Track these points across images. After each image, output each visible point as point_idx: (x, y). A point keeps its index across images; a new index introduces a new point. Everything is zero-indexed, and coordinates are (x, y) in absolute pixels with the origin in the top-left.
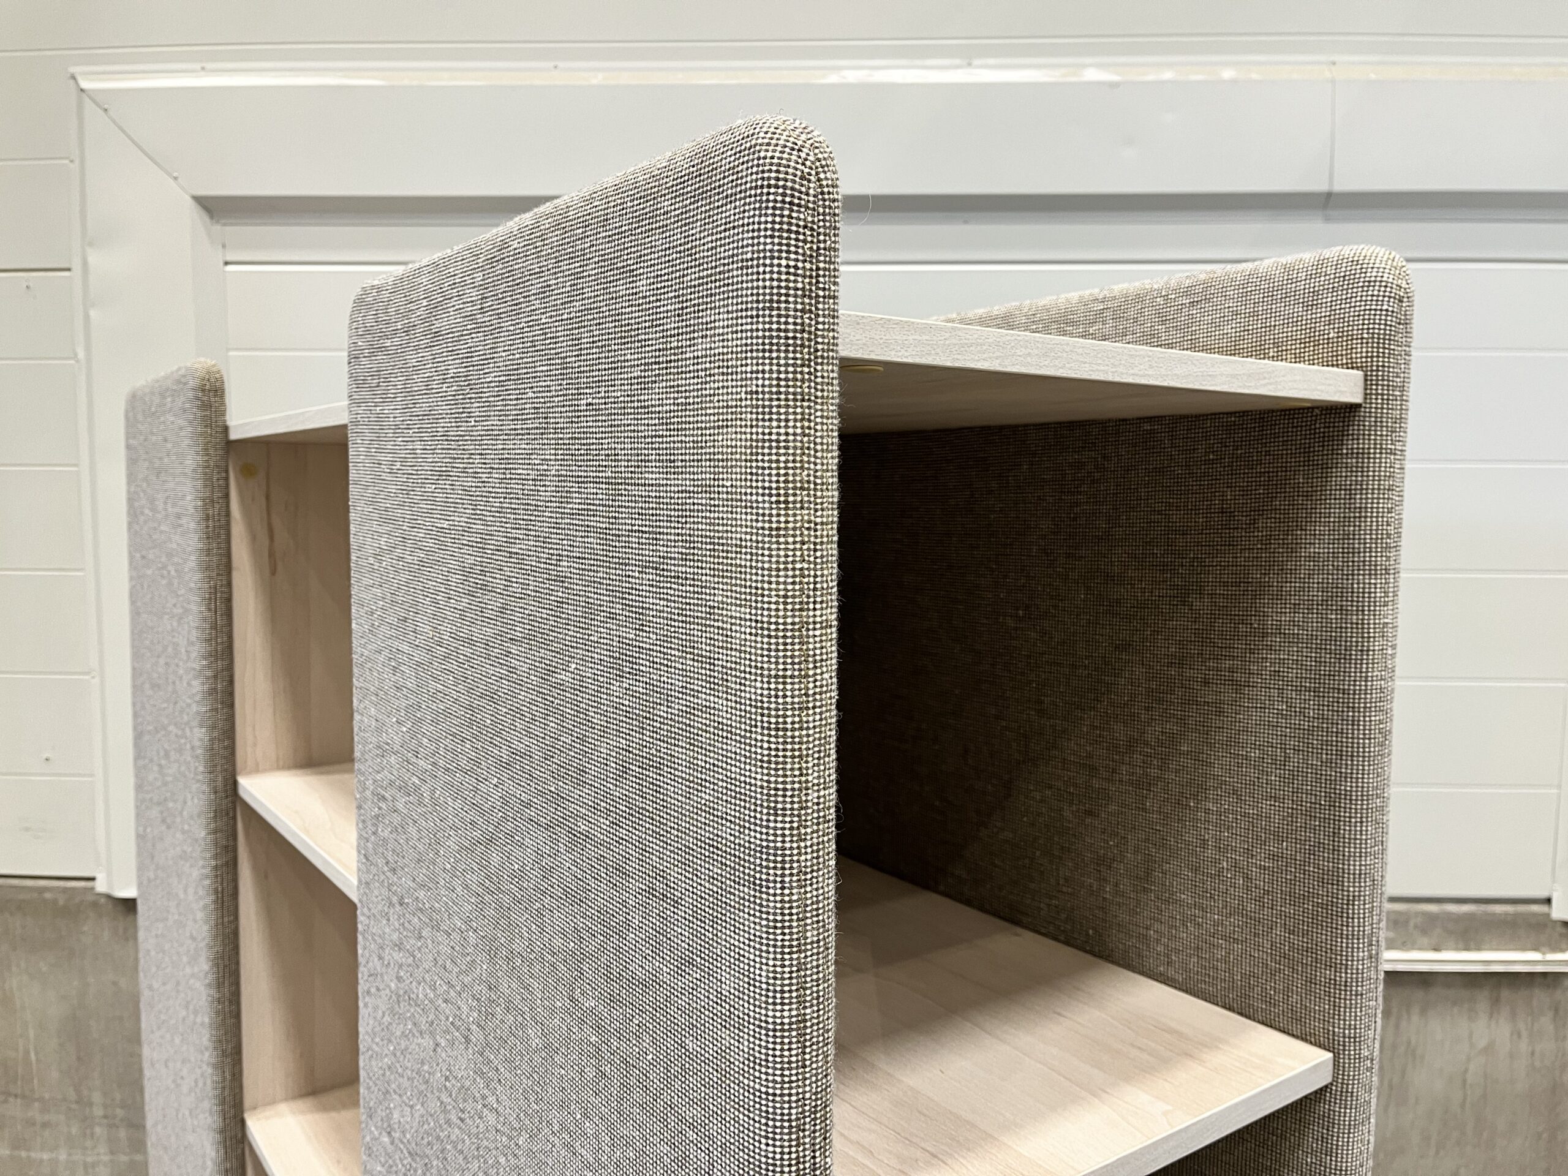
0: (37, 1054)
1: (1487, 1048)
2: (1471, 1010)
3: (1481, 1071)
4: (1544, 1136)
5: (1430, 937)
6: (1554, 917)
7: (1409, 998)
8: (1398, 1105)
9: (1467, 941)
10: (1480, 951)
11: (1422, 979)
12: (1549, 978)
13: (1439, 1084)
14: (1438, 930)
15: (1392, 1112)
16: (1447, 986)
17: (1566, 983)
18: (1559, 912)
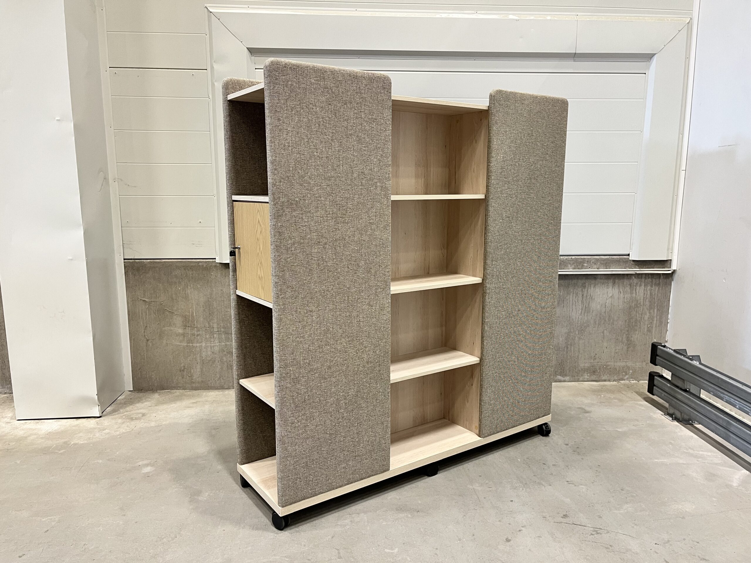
0: (196, 313)
1: (611, 296)
2: (607, 286)
3: (610, 303)
4: (627, 321)
5: (597, 265)
6: (630, 259)
7: (591, 282)
8: (587, 313)
9: (606, 266)
10: (610, 269)
11: (594, 277)
12: (629, 276)
13: (599, 307)
14: (599, 263)
15: (586, 314)
16: (601, 279)
17: (634, 277)
18: (632, 258)
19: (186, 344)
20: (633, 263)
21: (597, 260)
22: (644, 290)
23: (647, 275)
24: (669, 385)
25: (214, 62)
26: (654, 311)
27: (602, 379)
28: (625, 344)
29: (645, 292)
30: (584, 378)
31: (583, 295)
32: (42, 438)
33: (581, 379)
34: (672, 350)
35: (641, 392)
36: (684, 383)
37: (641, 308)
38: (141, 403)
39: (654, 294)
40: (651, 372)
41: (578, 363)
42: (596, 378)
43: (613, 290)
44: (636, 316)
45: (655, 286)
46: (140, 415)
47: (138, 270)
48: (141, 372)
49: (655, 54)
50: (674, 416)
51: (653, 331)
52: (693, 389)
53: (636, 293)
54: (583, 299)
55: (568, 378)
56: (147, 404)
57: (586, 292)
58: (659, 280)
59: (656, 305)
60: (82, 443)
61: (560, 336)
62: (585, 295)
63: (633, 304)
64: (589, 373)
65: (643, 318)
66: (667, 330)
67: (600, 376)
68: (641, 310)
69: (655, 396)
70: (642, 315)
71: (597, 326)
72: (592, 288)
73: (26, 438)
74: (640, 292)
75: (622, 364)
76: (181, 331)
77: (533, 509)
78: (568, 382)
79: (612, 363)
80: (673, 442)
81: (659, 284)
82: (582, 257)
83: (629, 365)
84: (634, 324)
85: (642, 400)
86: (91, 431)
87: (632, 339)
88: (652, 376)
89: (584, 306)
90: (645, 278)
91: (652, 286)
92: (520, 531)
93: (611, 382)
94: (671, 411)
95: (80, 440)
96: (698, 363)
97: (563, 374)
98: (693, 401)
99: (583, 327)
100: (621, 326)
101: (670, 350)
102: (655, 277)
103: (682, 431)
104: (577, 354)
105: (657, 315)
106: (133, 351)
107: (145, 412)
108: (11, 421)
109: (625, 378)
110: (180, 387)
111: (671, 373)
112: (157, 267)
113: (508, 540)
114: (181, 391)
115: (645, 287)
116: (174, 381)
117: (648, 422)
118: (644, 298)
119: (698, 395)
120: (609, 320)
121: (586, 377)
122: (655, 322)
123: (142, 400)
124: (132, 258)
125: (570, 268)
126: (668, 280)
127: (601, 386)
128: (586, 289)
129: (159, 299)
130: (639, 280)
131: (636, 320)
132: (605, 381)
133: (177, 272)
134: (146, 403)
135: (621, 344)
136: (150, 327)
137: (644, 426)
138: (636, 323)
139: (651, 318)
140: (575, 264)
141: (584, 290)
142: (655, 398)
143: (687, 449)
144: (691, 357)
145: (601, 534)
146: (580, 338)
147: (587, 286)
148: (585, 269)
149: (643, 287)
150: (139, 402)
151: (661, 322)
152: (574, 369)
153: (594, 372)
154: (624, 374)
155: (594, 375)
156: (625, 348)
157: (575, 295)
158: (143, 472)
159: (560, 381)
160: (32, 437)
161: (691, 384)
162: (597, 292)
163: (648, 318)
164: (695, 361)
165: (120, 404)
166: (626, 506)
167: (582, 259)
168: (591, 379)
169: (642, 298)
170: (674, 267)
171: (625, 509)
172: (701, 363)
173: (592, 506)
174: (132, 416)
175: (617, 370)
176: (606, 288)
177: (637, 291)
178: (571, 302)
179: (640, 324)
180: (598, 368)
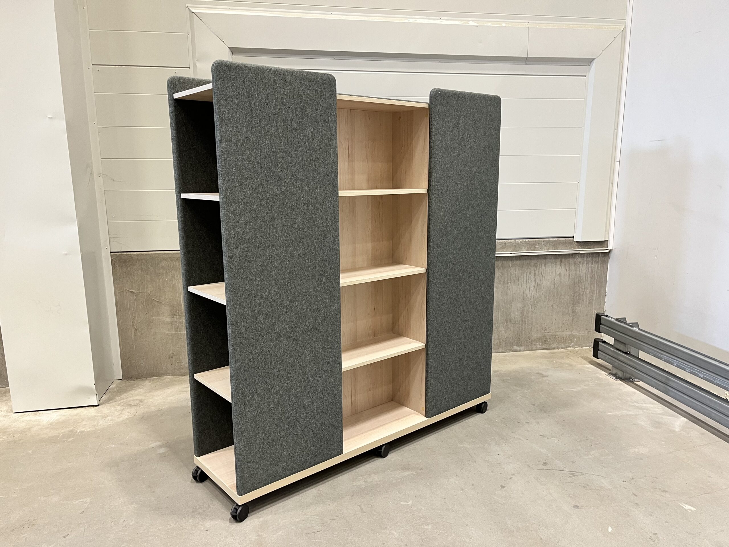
1: (559, 274)
2: (556, 265)
3: (558, 280)
4: (572, 295)
5: (547, 247)
6: (574, 241)
7: (542, 262)
8: (539, 289)
9: (555, 247)
10: (557, 250)
11: (545, 257)
12: (573, 256)
13: (548, 283)
14: (548, 245)
15: (538, 291)
16: (550, 259)
17: (577, 257)
18: (576, 239)
19: (174, 332)
20: (577, 244)
21: (547, 242)
22: (586, 267)
23: (589, 254)
24: (612, 349)
25: (197, 61)
26: (594, 286)
27: (552, 347)
28: (570, 315)
29: (587, 269)
30: (537, 347)
31: (535, 274)
32: (46, 428)
33: (534, 348)
34: (614, 319)
35: (586, 357)
36: (626, 347)
37: (583, 283)
38: (134, 391)
39: (594, 271)
40: (595, 339)
41: (532, 333)
42: (546, 347)
43: (561, 268)
44: (580, 291)
45: (595, 263)
46: (138, 402)
47: (125, 262)
48: (130, 361)
49: (594, 59)
50: (617, 376)
51: (594, 303)
52: (633, 351)
53: (579, 270)
54: (535, 277)
55: (523, 347)
56: (141, 390)
57: (537, 271)
58: (598, 259)
59: (596, 280)
60: (88, 430)
61: (516, 311)
62: (537, 274)
63: (577, 280)
64: (541, 342)
65: (585, 292)
66: (605, 302)
67: (550, 345)
68: (583, 285)
69: (600, 359)
70: (584, 289)
71: (547, 300)
72: (543, 268)
73: (29, 429)
74: (583, 269)
75: (568, 333)
76: (168, 320)
77: (518, 460)
78: (523, 351)
79: (560, 333)
80: (620, 397)
81: (598, 262)
82: (535, 240)
83: (573, 334)
84: (577, 298)
85: (588, 363)
86: (92, 419)
87: (577, 311)
88: (596, 342)
89: (536, 283)
90: (587, 257)
91: (592, 264)
92: (511, 478)
93: (560, 350)
94: (614, 371)
95: (86, 427)
96: (637, 329)
97: (519, 344)
98: (634, 362)
99: (535, 302)
100: (568, 300)
101: (612, 319)
102: (595, 256)
103: (626, 388)
104: (530, 327)
105: (596, 289)
106: (122, 341)
107: (141, 398)
108: (8, 414)
109: (571, 345)
110: (169, 373)
111: (614, 339)
112: (144, 259)
113: (503, 487)
114: (171, 377)
115: (586, 265)
116: (163, 368)
117: (596, 382)
118: (586, 274)
119: (637, 356)
120: (557, 295)
121: (538, 346)
122: (595, 294)
123: (135, 387)
124: (119, 251)
125: (524, 250)
126: (605, 258)
127: (552, 353)
128: (538, 268)
129: (147, 290)
130: (582, 259)
131: (580, 294)
132: (554, 348)
133: (164, 264)
134: (139, 390)
135: (567, 315)
136: (138, 317)
137: (593, 385)
138: (579, 296)
139: (592, 292)
140: (528, 246)
141: (536, 269)
142: (599, 361)
143: (633, 403)
144: (631, 324)
145: (577, 476)
146: (532, 312)
147: (538, 265)
148: (537, 250)
149: (585, 264)
150: (132, 389)
151: (600, 295)
152: (528, 340)
153: (545, 341)
154: (569, 341)
155: (545, 344)
156: (571, 318)
157: (528, 273)
158: (159, 452)
159: (516, 351)
160: (35, 428)
161: (632, 347)
162: (547, 271)
163: (590, 292)
164: (635, 327)
165: (114, 392)
166: (593, 452)
167: (534, 241)
168: (542, 348)
169: (584, 275)
170: (610, 247)
171: (593, 455)
172: (640, 329)
173: (566, 454)
174: (130, 403)
175: (564, 339)
176: (554, 266)
177: (581, 268)
178: (525, 280)
179: (583, 297)
180: (548, 337)
